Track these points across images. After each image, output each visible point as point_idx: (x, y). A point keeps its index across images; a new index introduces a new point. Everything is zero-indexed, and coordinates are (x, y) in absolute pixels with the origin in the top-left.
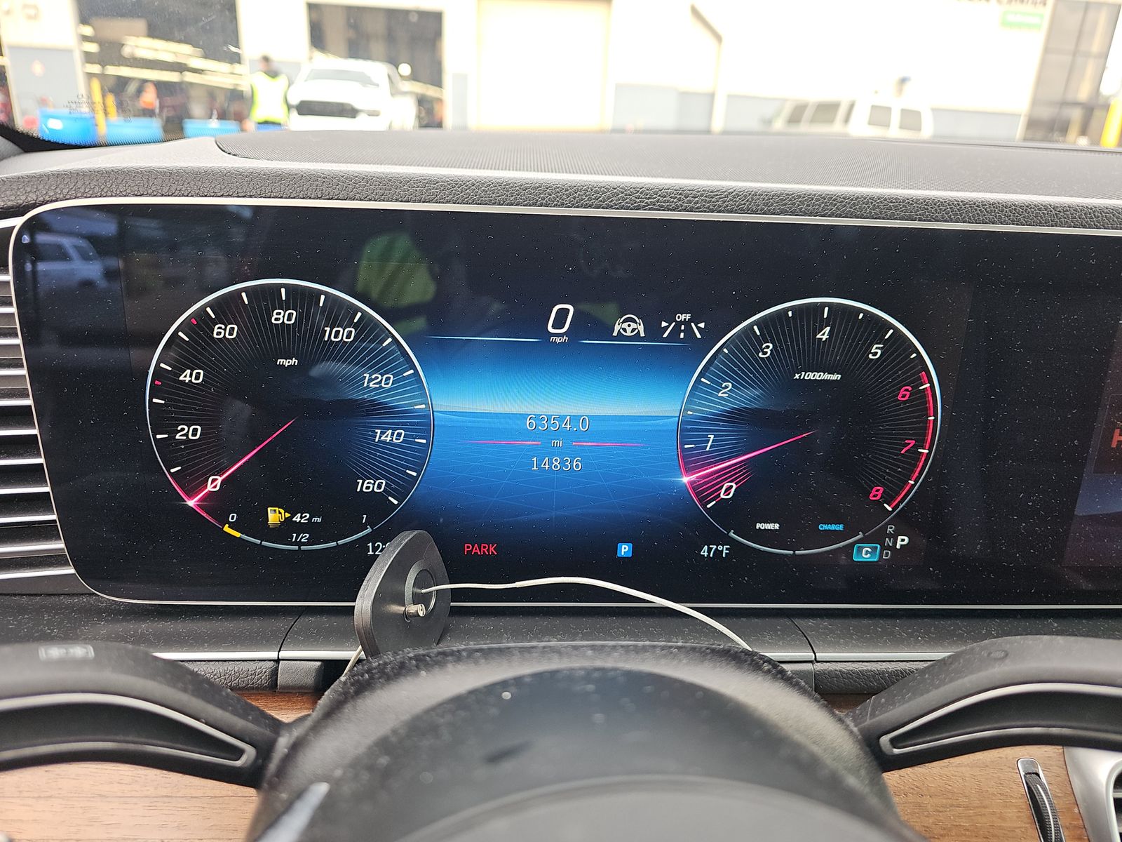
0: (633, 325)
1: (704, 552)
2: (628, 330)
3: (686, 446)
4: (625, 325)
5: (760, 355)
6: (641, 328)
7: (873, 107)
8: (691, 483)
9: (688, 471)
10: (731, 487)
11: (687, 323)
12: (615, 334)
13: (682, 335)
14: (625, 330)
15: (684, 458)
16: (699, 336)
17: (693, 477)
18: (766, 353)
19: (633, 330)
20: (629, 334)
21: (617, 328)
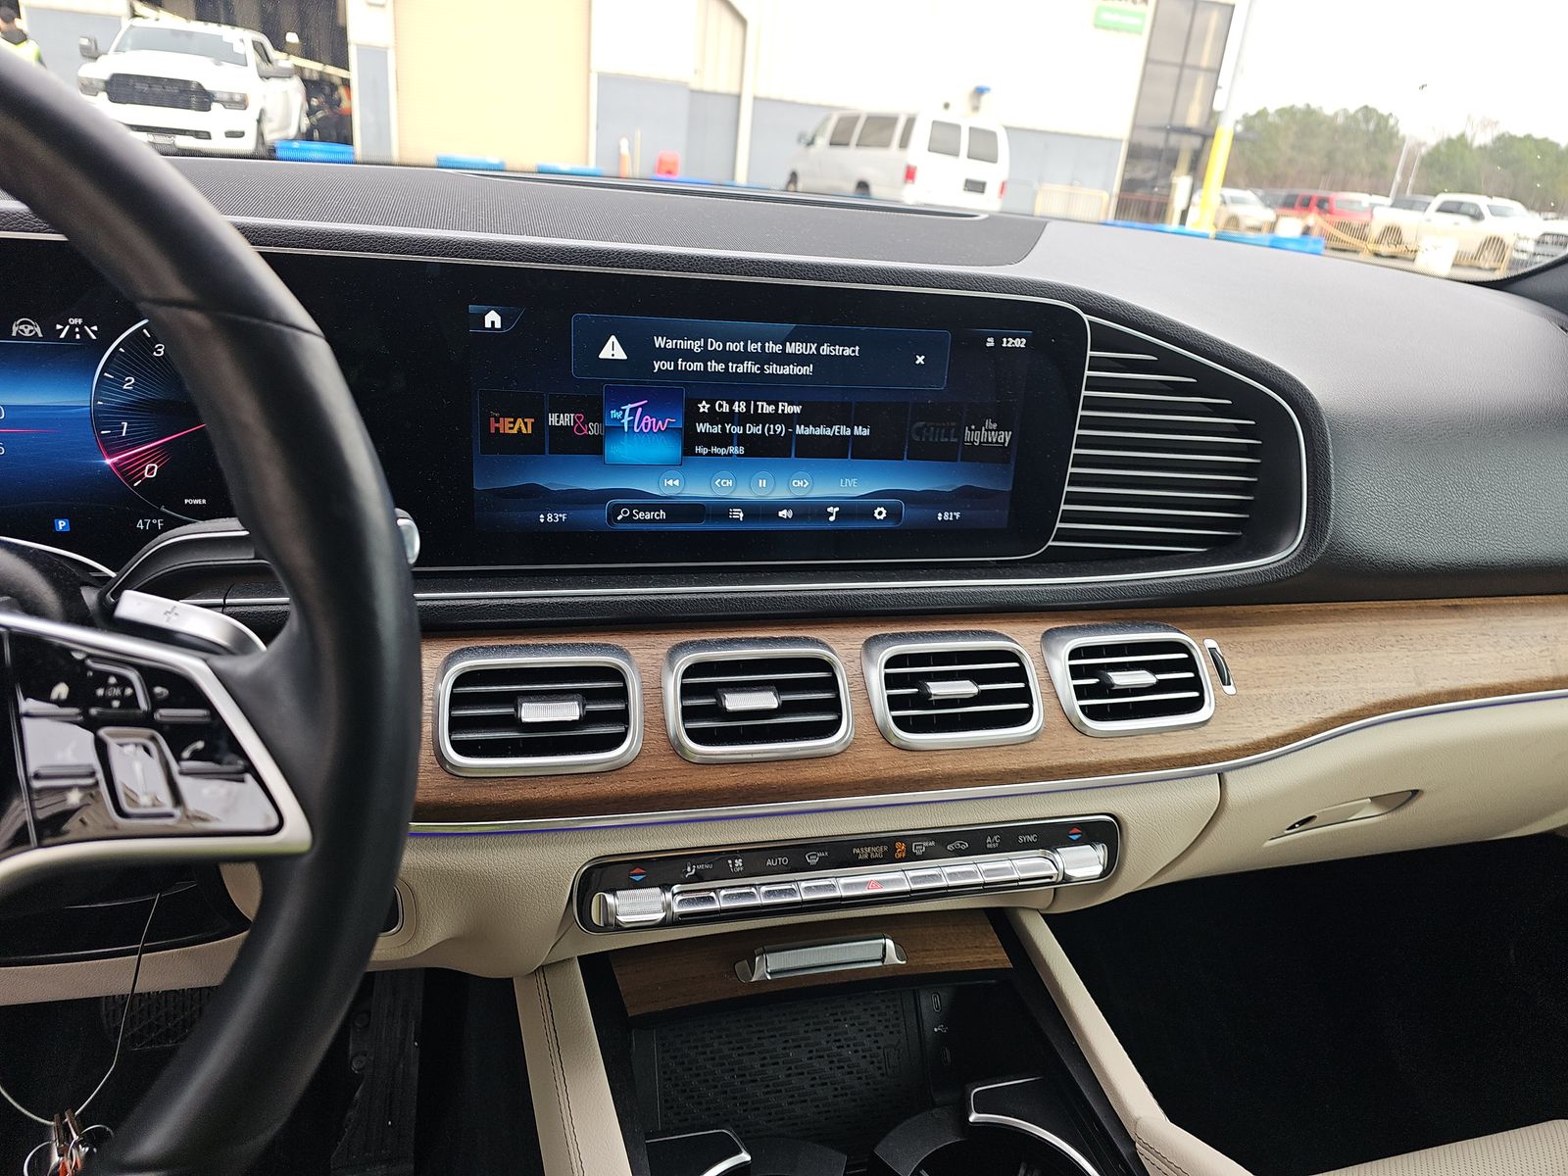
0: (30, 328)
1: (140, 525)
2: (27, 331)
3: (103, 432)
4: (22, 327)
5: (155, 353)
6: (38, 330)
7: (935, 123)
8: (114, 464)
9: (110, 456)
10: (154, 467)
11: (81, 327)
12: (14, 334)
13: (78, 336)
14: (22, 331)
15: (103, 443)
16: (94, 337)
17: (115, 459)
18: (160, 352)
19: (31, 331)
20: (27, 334)
21: (15, 329)
